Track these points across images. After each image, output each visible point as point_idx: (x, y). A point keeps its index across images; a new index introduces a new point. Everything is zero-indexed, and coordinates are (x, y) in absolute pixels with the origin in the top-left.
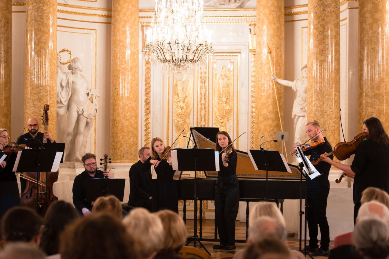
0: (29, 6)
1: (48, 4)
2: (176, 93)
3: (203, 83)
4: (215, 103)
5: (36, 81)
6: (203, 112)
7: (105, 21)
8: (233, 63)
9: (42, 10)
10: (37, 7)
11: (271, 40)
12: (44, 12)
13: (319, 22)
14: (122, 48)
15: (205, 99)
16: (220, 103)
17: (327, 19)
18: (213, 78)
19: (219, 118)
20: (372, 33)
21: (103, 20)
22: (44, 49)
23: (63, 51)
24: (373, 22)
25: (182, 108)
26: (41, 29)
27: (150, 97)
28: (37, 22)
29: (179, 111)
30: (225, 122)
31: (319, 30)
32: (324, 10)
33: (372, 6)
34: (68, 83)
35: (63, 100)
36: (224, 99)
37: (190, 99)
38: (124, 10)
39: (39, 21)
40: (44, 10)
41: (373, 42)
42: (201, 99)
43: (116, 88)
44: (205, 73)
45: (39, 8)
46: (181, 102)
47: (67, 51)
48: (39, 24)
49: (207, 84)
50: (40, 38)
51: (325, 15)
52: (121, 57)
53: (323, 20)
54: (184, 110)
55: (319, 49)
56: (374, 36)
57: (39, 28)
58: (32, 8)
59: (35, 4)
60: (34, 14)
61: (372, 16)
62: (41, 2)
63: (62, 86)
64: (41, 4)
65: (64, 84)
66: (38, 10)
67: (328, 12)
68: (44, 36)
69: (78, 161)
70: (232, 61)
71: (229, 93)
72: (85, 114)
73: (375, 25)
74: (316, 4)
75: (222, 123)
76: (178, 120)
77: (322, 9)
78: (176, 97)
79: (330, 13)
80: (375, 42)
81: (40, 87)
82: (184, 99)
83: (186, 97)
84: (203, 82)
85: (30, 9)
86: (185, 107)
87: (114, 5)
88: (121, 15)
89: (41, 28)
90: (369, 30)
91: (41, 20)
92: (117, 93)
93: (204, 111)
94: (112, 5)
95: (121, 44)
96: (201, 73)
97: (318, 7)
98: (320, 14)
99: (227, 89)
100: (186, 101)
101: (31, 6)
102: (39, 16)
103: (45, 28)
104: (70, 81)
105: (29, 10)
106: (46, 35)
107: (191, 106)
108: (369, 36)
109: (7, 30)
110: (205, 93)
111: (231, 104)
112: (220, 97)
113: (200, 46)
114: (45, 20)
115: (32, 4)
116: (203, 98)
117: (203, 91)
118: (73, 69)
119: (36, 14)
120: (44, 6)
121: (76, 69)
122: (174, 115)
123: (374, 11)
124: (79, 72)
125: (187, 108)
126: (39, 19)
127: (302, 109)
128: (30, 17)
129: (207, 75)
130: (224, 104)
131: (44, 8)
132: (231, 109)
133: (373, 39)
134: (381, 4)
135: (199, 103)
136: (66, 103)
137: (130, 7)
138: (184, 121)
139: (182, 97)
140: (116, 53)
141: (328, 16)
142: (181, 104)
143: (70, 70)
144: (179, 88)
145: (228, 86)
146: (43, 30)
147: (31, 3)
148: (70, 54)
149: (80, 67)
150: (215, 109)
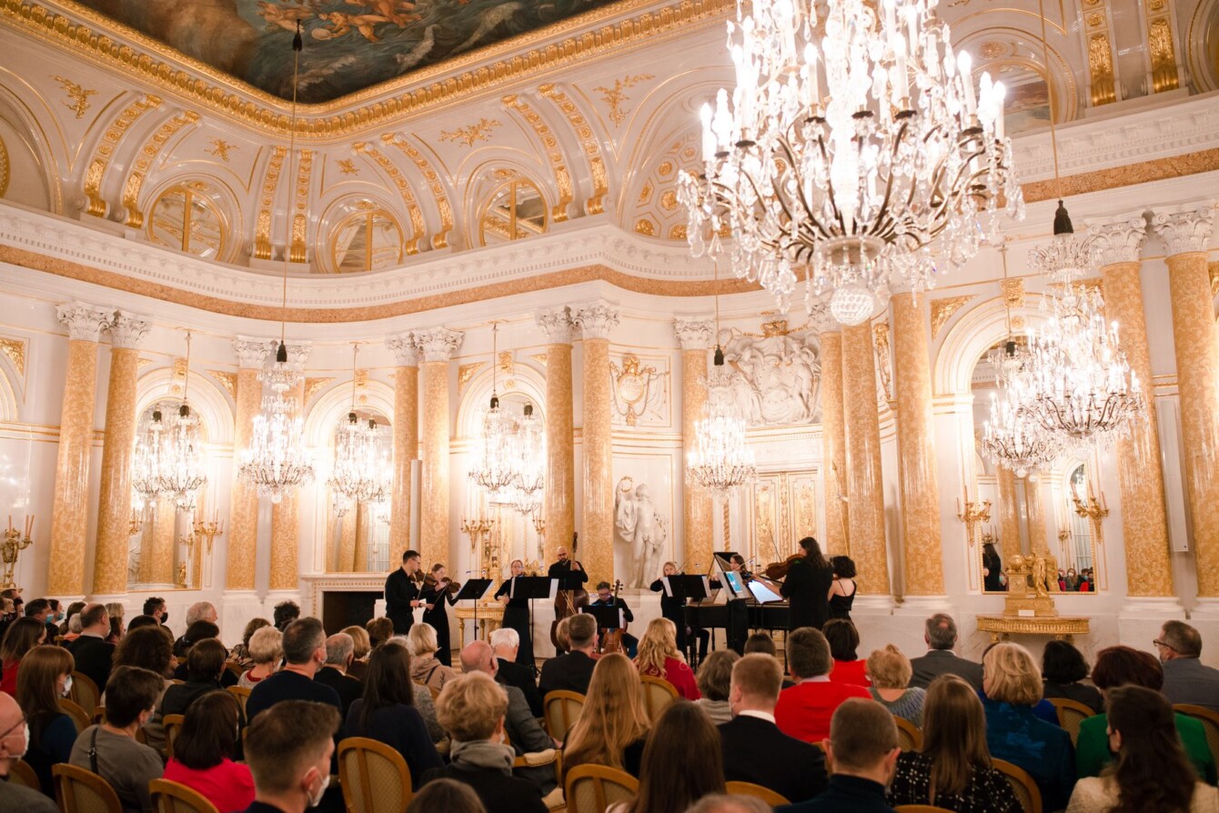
2: (757, 515)
4: (797, 525)
5: (591, 510)
6: (785, 535)
11: (836, 456)
23: (625, 478)
25: (765, 531)
34: (633, 510)
35: (628, 527)
37: (772, 521)
42: (783, 521)
46: (764, 524)
49: (788, 504)
63: (627, 514)
65: (629, 511)
69: (645, 588)
70: (811, 479)
72: (652, 540)
78: (758, 519)
82: (767, 522)
83: (768, 519)
84: (784, 502)
104: (635, 508)
107: (774, 529)
110: (787, 514)
112: (802, 518)
117: (785, 512)
118: (640, 496)
122: (757, 539)
124: (645, 499)
129: (787, 495)
135: (781, 525)
136: (633, 530)
138: (767, 544)
139: (765, 519)
142: (764, 527)
144: (761, 510)
145: (810, 506)
149: (650, 493)
150: (798, 531)
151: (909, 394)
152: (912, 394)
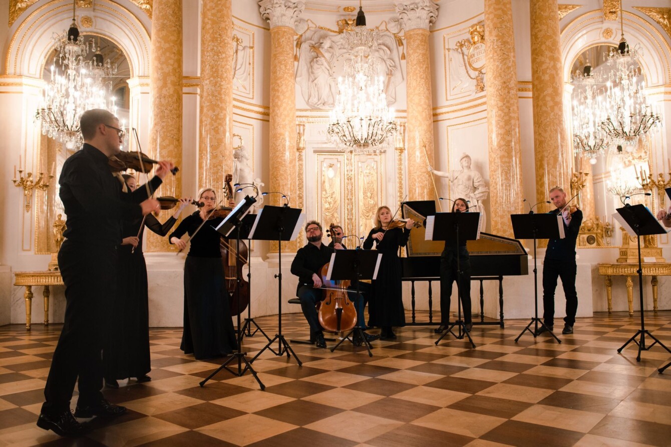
0: (205, 81)
1: (226, 79)
2: (323, 189)
3: (349, 180)
4: (360, 198)
7: (262, 119)
8: (377, 162)
9: (220, 85)
10: (214, 82)
11: (425, 135)
12: (222, 87)
13: (504, 104)
14: (282, 141)
15: (352, 194)
16: (366, 198)
17: (512, 102)
18: (358, 175)
19: (365, 211)
20: (554, 115)
21: (259, 116)
22: (222, 126)
24: (554, 104)
25: (330, 203)
26: (219, 105)
27: (303, 192)
28: (214, 98)
29: (327, 206)
30: (370, 215)
31: (504, 111)
32: (509, 92)
33: (552, 90)
34: (236, 170)
36: (369, 195)
37: (337, 195)
38: (284, 105)
39: (216, 96)
40: (222, 85)
41: (555, 124)
42: (348, 194)
43: (277, 180)
44: (352, 171)
45: (216, 83)
46: (329, 198)
47: (238, 136)
48: (217, 100)
49: (353, 180)
50: (218, 114)
51: (510, 97)
52: (281, 150)
53: (508, 102)
54: (331, 205)
55: (506, 130)
56: (556, 118)
57: (217, 104)
58: (208, 83)
59: (212, 79)
60: (211, 89)
61: (553, 99)
62: (219, 76)
64: (219, 79)
66: (216, 85)
67: (512, 94)
68: (221, 112)
70: (375, 160)
71: (374, 189)
73: (556, 107)
74: (500, 87)
75: (368, 216)
76: (327, 214)
77: (506, 92)
78: (324, 193)
79: (513, 96)
80: (557, 124)
81: (218, 167)
82: (332, 195)
83: (334, 192)
85: (207, 84)
86: (333, 202)
87: (273, 101)
88: (282, 109)
89: (219, 103)
90: (550, 112)
91: (219, 96)
92: (278, 185)
93: (351, 206)
94: (271, 101)
95: (281, 137)
96: (347, 171)
97: (502, 89)
98: (505, 97)
99: (372, 185)
100: (334, 196)
101: (208, 80)
102: (217, 91)
103: (223, 104)
104: (238, 169)
105: (204, 85)
106: (224, 112)
107: (339, 202)
108: (551, 117)
109: (179, 107)
110: (352, 189)
111: (376, 198)
112: (365, 193)
113: (388, 124)
114: (223, 96)
115: (209, 79)
116: (350, 193)
117: (350, 187)
118: (240, 157)
119: (213, 89)
120: (221, 81)
121: (242, 157)
122: (323, 210)
123: (554, 94)
124: (245, 160)
125: (334, 203)
126: (217, 94)
127: (466, 195)
128: (207, 92)
129: (353, 173)
130: (369, 199)
131: (222, 83)
132: (376, 204)
133: (555, 121)
134: (560, 87)
135: (346, 198)
137: (290, 102)
138: (333, 215)
139: (330, 193)
140: (277, 146)
141: (512, 99)
142: (329, 200)
143: (236, 158)
144: (327, 185)
145: (372, 183)
146: (220, 106)
147: (207, 77)
148: (240, 138)
149: (247, 155)
150: (361, 204)
151: (554, 72)
152: (557, 72)
